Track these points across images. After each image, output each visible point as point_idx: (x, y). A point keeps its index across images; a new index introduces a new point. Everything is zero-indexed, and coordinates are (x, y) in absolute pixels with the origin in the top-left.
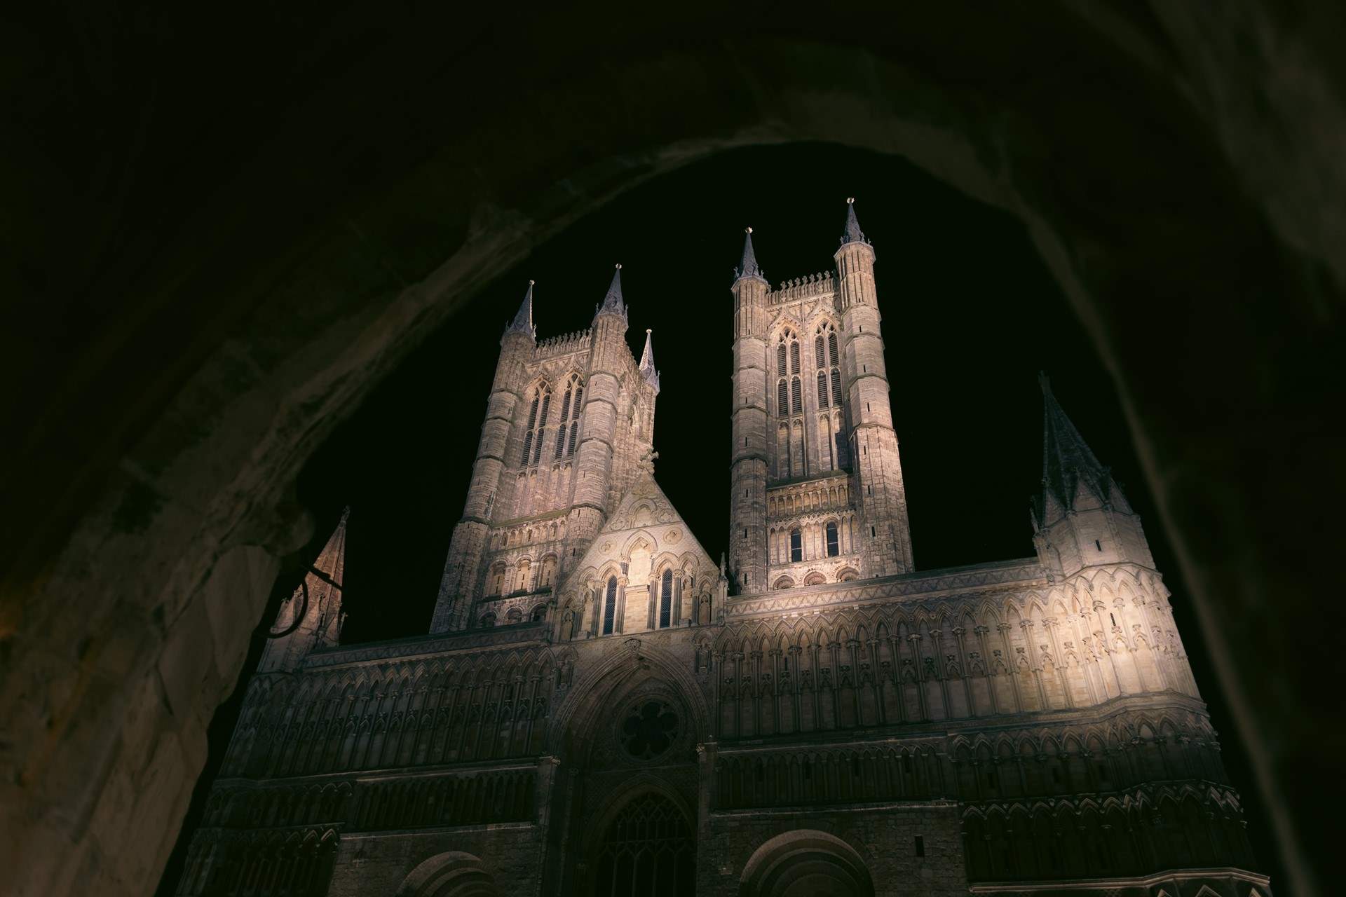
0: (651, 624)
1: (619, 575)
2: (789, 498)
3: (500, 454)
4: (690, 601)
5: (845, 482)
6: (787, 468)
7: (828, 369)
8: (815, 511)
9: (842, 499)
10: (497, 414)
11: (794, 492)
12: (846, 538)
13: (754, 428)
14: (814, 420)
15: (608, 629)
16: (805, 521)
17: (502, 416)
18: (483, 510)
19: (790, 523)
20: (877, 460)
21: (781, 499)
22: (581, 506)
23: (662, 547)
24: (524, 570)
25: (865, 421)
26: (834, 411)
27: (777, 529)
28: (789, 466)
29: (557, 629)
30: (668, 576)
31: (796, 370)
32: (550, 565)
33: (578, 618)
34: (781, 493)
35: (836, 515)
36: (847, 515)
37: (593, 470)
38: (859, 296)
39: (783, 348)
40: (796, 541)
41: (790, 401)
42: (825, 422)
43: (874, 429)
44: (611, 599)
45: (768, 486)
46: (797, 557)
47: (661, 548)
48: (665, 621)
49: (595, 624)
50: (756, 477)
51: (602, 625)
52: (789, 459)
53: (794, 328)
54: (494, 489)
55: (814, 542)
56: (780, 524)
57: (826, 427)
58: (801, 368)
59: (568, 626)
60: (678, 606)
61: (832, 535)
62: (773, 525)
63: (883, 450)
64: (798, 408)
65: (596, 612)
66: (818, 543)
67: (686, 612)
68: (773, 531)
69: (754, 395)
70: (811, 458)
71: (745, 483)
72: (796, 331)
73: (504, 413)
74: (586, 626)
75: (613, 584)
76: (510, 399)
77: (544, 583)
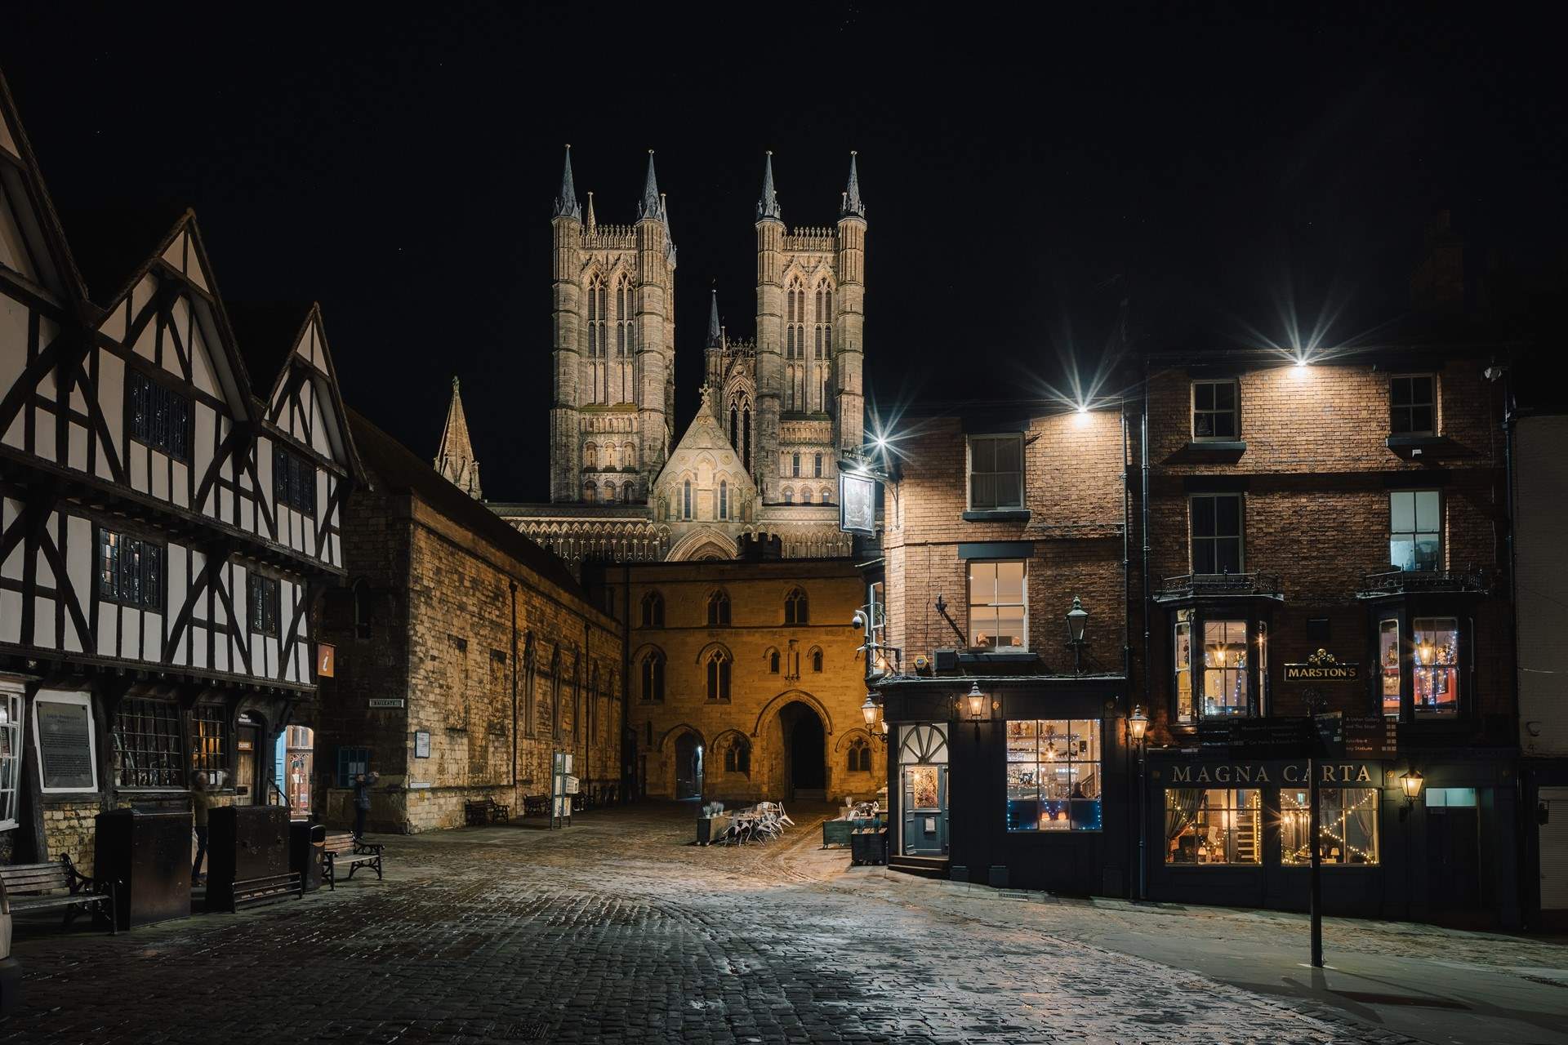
0: (715, 517)
1: (692, 481)
2: (794, 430)
3: (575, 347)
4: (738, 505)
5: (829, 426)
6: (791, 402)
7: (823, 325)
8: (809, 443)
9: (826, 437)
10: (567, 308)
11: (797, 426)
12: (827, 466)
13: (773, 372)
14: (811, 367)
15: (687, 514)
16: (803, 449)
17: (571, 309)
18: (572, 399)
19: (794, 449)
20: (852, 421)
21: (788, 429)
22: (651, 410)
23: (720, 466)
24: (610, 450)
25: (847, 389)
26: (825, 363)
27: (785, 452)
28: (793, 400)
29: (656, 511)
30: (723, 484)
31: (801, 320)
32: (629, 450)
33: (668, 506)
34: (788, 425)
35: (821, 449)
36: (829, 450)
37: (656, 380)
38: (853, 274)
39: (792, 292)
40: (796, 461)
41: (796, 346)
42: (818, 370)
43: (852, 396)
44: (687, 496)
45: (780, 419)
46: (796, 474)
47: (719, 468)
48: (723, 515)
49: (679, 512)
50: (774, 413)
51: (683, 512)
52: (793, 393)
53: (802, 278)
54: (577, 380)
55: (807, 466)
56: (788, 449)
57: (818, 374)
58: (805, 318)
59: (663, 511)
60: (731, 507)
61: (818, 461)
62: (783, 448)
63: (856, 414)
64: (801, 353)
65: (679, 501)
66: (810, 466)
67: (736, 512)
68: (783, 452)
69: (774, 342)
70: (808, 400)
71: (767, 416)
72: (804, 281)
73: (572, 306)
74: (673, 511)
75: (688, 484)
76: (573, 290)
77: (627, 464)
